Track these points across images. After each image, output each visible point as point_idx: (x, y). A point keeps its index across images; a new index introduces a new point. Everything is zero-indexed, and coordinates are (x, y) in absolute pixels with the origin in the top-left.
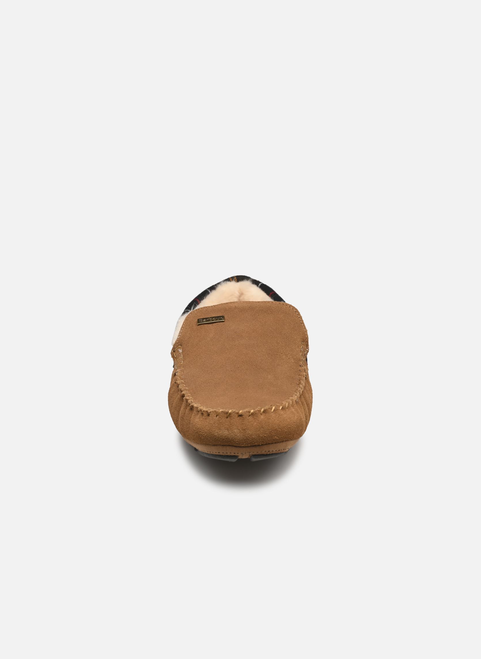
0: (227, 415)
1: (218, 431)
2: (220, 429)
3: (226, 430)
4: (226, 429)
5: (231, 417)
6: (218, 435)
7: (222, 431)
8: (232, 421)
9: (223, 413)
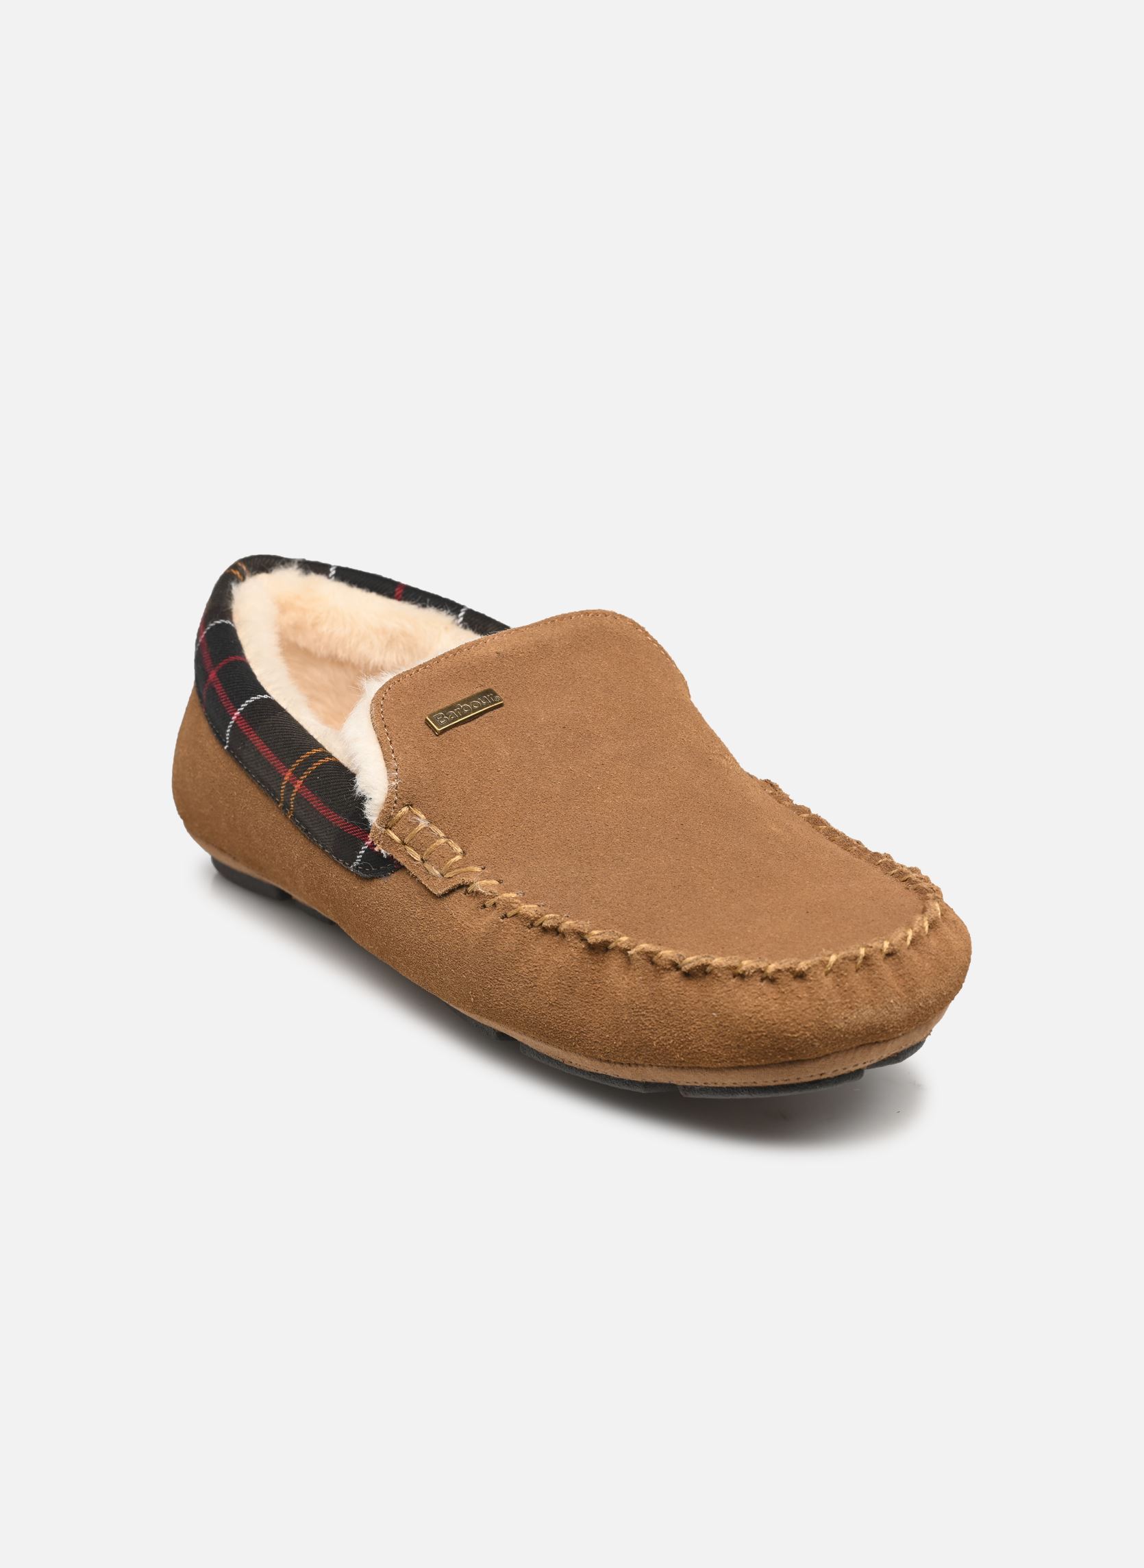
0: (856, 963)
1: (847, 1015)
2: (851, 1008)
3: (868, 1006)
4: (866, 1004)
5: (868, 965)
6: (846, 1025)
7: (857, 1013)
8: (875, 976)
9: (847, 961)
